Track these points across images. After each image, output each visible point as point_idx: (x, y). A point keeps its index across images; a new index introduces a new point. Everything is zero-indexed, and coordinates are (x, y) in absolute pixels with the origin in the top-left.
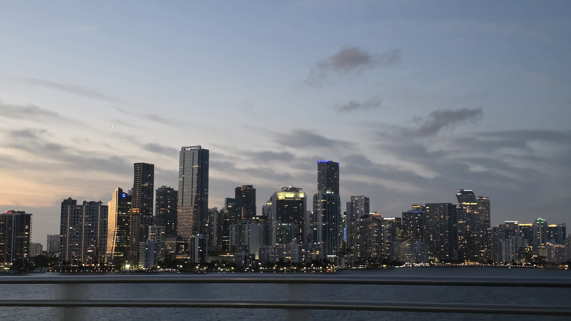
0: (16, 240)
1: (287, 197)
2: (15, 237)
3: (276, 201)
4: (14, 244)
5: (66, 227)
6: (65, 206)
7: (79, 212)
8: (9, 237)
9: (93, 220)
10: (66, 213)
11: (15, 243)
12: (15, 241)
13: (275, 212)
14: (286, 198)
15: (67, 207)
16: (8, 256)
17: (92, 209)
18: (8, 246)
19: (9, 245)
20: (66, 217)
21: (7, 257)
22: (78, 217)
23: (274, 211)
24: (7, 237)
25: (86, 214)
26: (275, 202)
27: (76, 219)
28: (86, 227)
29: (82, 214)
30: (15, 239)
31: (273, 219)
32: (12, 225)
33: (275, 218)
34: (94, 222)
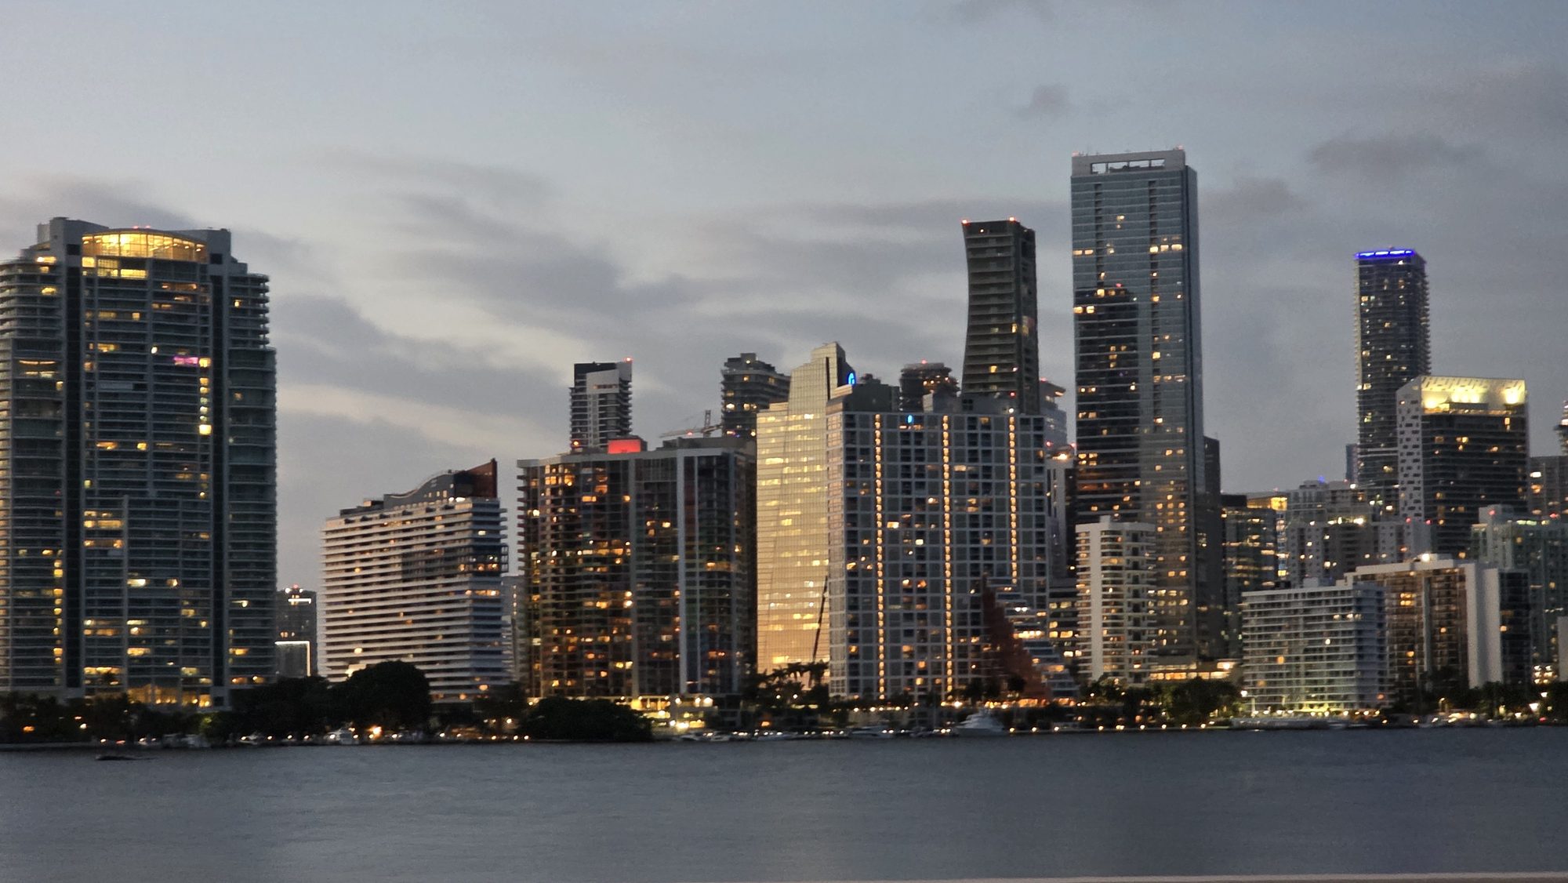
0: (701, 583)
1: (1455, 399)
2: (697, 570)
3: (1419, 421)
4: (698, 605)
5: (870, 520)
6: (861, 417)
7: (925, 446)
8: (648, 567)
9: (987, 487)
10: (865, 452)
11: (702, 600)
12: (698, 587)
13: (1417, 468)
14: (1453, 405)
15: (868, 423)
16: (650, 663)
17: (979, 431)
18: (649, 615)
19: (650, 606)
20: (868, 470)
21: (646, 668)
22: (920, 474)
23: (1409, 463)
24: (640, 567)
25: (956, 458)
26: (1415, 422)
27: (913, 480)
28: (958, 520)
29: (936, 456)
30: (698, 579)
31: (1406, 504)
32: (675, 506)
33: (1416, 497)
34: (994, 497)
